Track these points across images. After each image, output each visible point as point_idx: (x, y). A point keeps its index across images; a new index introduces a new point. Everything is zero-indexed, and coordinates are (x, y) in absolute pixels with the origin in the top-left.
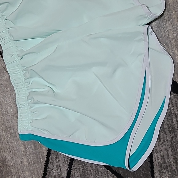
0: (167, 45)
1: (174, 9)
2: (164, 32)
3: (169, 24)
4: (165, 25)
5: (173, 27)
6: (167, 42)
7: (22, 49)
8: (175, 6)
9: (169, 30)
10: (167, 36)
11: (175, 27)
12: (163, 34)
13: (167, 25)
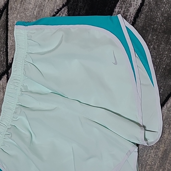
0: (142, 167)
1: (164, 143)
2: (146, 155)
3: (154, 152)
4: (150, 150)
5: (156, 156)
6: (143, 164)
7: (27, 86)
8: (166, 142)
9: (151, 157)
10: (147, 160)
11: (157, 157)
12: (145, 156)
13: (152, 151)
